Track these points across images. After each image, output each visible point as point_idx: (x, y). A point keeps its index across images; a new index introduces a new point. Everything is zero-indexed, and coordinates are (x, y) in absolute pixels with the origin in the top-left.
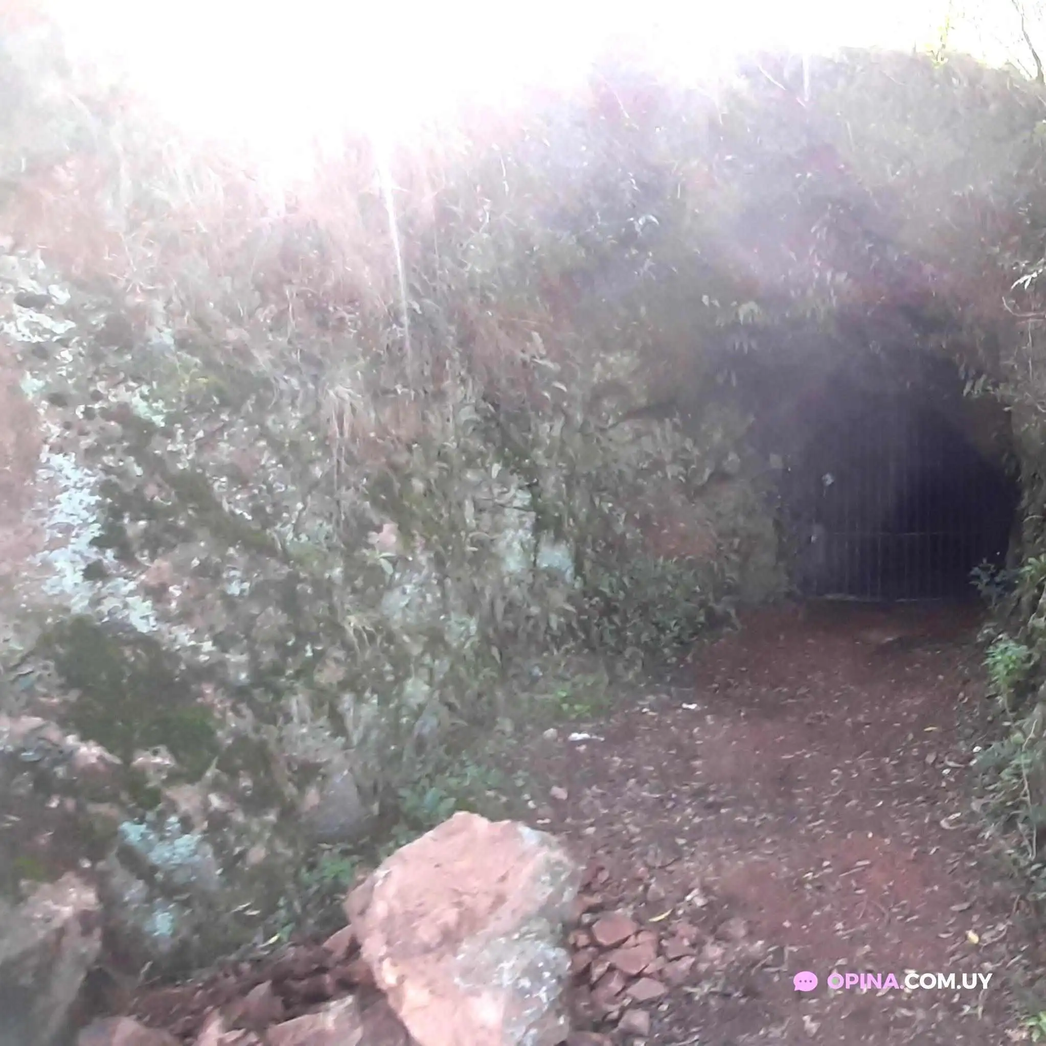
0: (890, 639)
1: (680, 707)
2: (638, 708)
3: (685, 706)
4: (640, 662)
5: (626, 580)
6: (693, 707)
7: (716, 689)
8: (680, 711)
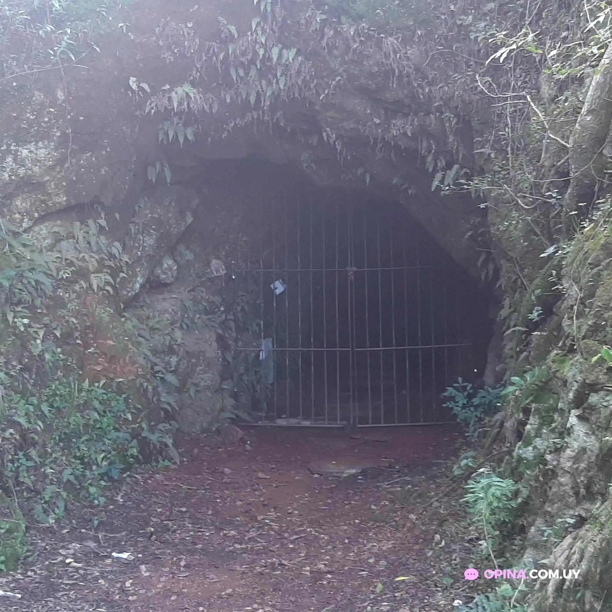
0: (353, 471)
1: (109, 556)
2: (60, 558)
3: (114, 554)
4: (61, 504)
5: (45, 408)
6: (125, 555)
7: (152, 534)
8: (109, 561)
